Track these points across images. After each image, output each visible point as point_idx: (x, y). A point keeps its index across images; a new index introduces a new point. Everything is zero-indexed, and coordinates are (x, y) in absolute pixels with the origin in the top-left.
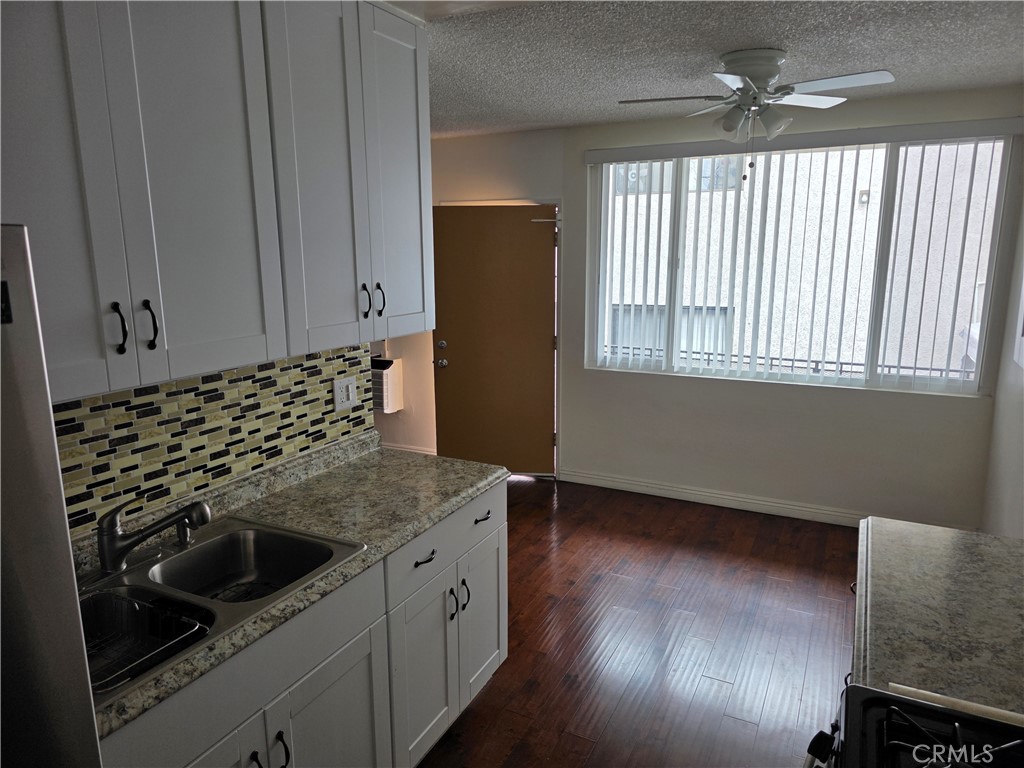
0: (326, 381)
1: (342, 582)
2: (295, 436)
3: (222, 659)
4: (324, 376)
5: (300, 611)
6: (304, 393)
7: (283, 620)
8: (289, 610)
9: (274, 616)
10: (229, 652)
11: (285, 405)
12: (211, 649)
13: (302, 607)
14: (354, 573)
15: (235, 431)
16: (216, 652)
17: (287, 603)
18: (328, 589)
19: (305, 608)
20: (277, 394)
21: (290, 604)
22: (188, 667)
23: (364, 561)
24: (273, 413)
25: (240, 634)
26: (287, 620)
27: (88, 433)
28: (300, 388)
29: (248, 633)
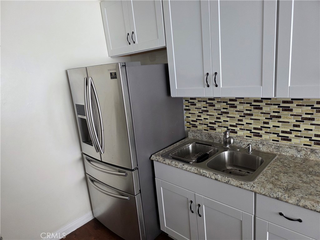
1: (225, 182)
3: (182, 169)
5: (206, 176)
7: (200, 174)
8: (204, 174)
9: (200, 172)
10: (184, 169)
12: (183, 165)
13: (207, 176)
14: (232, 183)
16: (183, 166)
17: (206, 172)
18: (219, 179)
19: (208, 177)
21: (206, 173)
22: (177, 164)
23: (241, 184)
25: (190, 168)
26: (201, 175)
27: (238, 109)
29: (192, 169)
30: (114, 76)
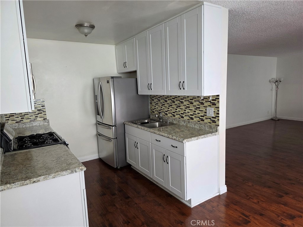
30: (108, 82)
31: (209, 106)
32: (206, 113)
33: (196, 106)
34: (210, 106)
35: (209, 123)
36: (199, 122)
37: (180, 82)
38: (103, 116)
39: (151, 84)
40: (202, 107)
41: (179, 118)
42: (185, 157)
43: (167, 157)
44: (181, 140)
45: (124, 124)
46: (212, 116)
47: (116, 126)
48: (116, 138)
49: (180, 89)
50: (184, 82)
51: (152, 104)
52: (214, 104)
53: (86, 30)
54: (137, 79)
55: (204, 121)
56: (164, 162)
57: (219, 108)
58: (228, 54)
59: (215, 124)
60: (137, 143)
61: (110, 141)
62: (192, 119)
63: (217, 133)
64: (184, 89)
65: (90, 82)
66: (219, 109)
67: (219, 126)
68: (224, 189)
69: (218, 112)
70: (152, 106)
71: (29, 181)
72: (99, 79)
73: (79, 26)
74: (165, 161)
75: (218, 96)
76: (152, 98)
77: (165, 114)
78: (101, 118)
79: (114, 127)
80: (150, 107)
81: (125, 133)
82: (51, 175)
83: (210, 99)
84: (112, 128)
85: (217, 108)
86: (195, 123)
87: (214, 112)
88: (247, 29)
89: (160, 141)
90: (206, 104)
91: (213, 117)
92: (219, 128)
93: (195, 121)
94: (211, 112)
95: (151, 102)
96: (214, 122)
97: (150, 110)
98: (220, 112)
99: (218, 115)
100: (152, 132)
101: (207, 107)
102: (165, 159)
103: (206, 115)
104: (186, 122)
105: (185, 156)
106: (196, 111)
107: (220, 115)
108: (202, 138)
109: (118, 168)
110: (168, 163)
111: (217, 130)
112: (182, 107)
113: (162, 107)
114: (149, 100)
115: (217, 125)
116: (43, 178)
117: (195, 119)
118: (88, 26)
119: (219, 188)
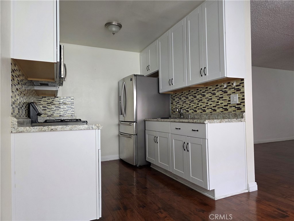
0: (228, 95)
2: (220, 108)
4: (228, 93)
6: (222, 97)
11: (218, 100)
15: (207, 103)
20: (216, 97)
24: (215, 101)
28: (221, 96)
30: (131, 80)
31: (233, 93)
32: (229, 101)
33: (219, 96)
34: (235, 93)
35: (233, 111)
36: (222, 113)
37: (201, 69)
38: (125, 114)
39: (172, 79)
40: (226, 95)
41: (201, 113)
42: (207, 140)
43: (188, 144)
44: (202, 121)
45: (145, 121)
46: (236, 103)
47: (137, 123)
48: (137, 135)
49: (202, 76)
50: (205, 68)
51: (173, 104)
52: (238, 90)
53: (114, 29)
54: (159, 78)
55: (227, 110)
56: (185, 150)
57: (244, 92)
58: (252, 66)
59: (241, 111)
60: (157, 137)
61: (130, 138)
62: (215, 110)
63: (243, 120)
64: (205, 75)
65: (115, 85)
66: (244, 94)
67: (245, 112)
68: (254, 187)
69: (243, 97)
70: (173, 106)
71: (48, 127)
72: (124, 80)
73: (108, 24)
74: (185, 148)
75: (243, 80)
76: (173, 98)
77: (186, 112)
78: (124, 116)
79: (134, 123)
80: (170, 108)
81: (145, 130)
82: (68, 127)
83: (234, 85)
84: (133, 125)
85: (242, 93)
86: (218, 114)
87: (238, 98)
88: (271, 25)
89: (180, 129)
90: (229, 92)
91: (238, 104)
92: (245, 114)
93: (218, 113)
94: (235, 99)
95: (172, 102)
96: (239, 109)
97: (171, 110)
98: (246, 97)
99: (243, 101)
100: (172, 122)
101: (231, 94)
102: (185, 147)
103: (230, 104)
104: (208, 115)
105: (207, 138)
106: (219, 102)
107: (246, 101)
108: (226, 122)
109: (137, 166)
110: (188, 151)
111: (242, 116)
112: (204, 100)
113: (183, 105)
114: (170, 100)
115: (243, 112)
116: (60, 128)
117: (218, 110)
118: (116, 24)
119: (248, 185)
